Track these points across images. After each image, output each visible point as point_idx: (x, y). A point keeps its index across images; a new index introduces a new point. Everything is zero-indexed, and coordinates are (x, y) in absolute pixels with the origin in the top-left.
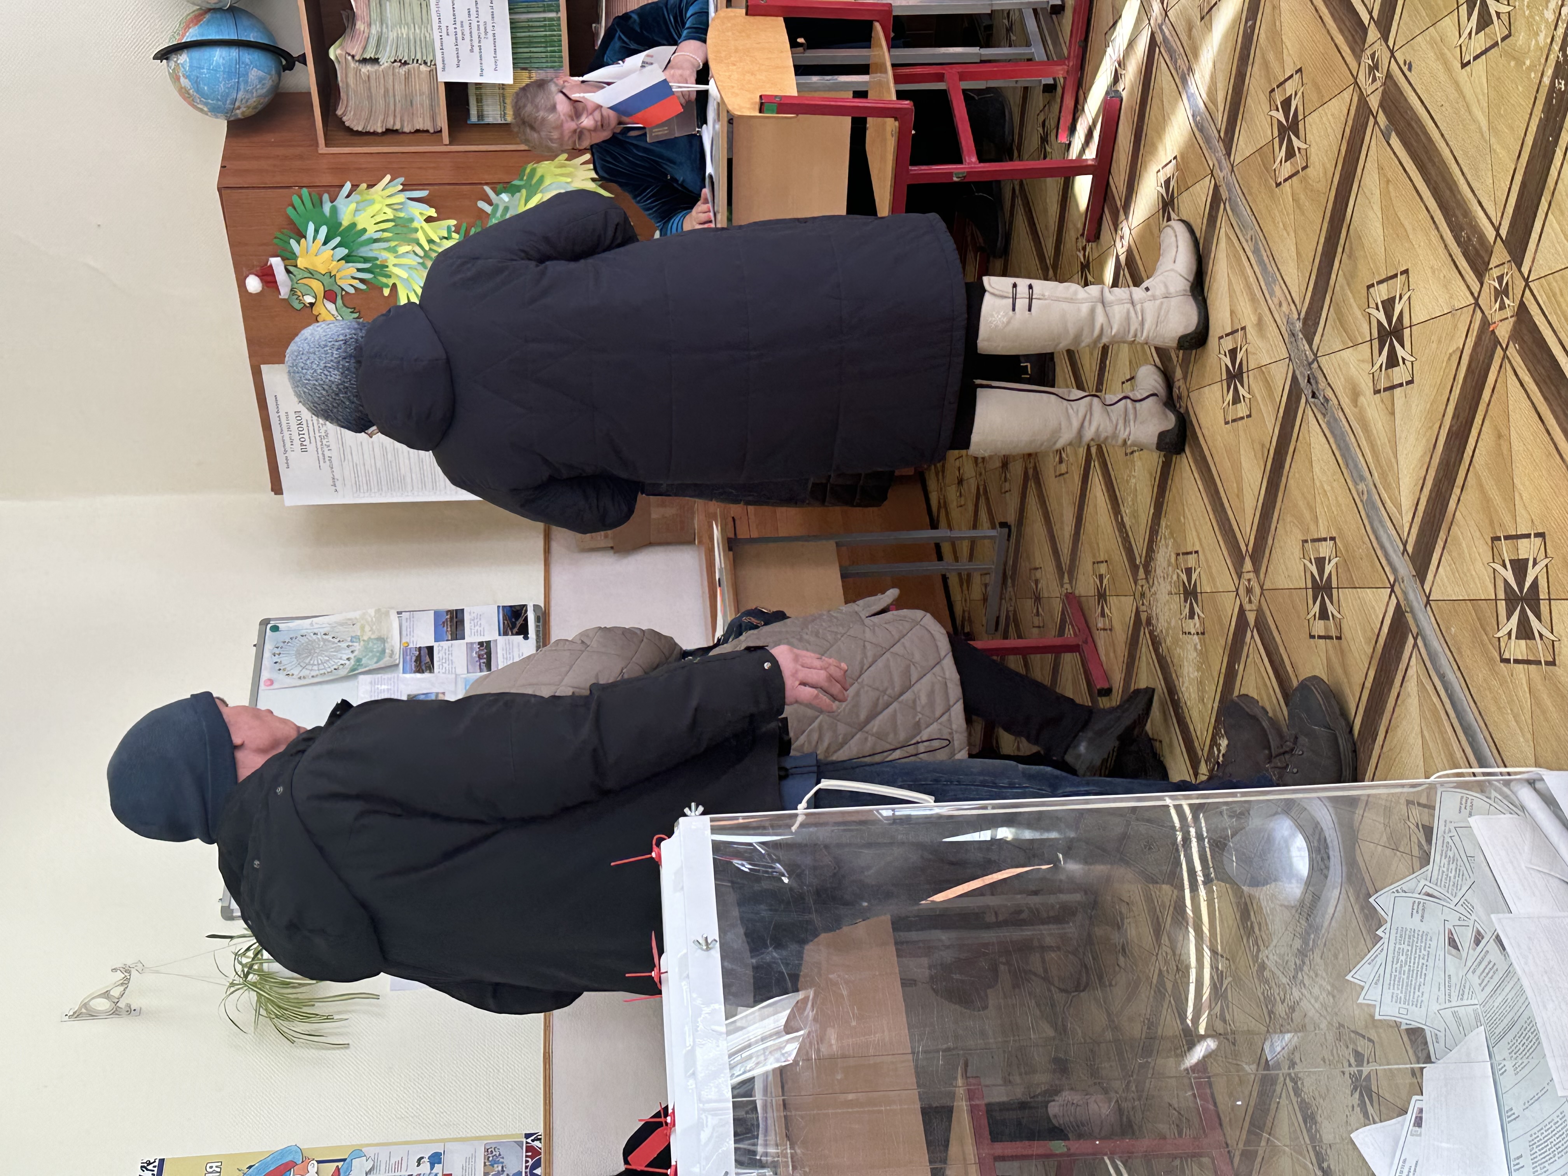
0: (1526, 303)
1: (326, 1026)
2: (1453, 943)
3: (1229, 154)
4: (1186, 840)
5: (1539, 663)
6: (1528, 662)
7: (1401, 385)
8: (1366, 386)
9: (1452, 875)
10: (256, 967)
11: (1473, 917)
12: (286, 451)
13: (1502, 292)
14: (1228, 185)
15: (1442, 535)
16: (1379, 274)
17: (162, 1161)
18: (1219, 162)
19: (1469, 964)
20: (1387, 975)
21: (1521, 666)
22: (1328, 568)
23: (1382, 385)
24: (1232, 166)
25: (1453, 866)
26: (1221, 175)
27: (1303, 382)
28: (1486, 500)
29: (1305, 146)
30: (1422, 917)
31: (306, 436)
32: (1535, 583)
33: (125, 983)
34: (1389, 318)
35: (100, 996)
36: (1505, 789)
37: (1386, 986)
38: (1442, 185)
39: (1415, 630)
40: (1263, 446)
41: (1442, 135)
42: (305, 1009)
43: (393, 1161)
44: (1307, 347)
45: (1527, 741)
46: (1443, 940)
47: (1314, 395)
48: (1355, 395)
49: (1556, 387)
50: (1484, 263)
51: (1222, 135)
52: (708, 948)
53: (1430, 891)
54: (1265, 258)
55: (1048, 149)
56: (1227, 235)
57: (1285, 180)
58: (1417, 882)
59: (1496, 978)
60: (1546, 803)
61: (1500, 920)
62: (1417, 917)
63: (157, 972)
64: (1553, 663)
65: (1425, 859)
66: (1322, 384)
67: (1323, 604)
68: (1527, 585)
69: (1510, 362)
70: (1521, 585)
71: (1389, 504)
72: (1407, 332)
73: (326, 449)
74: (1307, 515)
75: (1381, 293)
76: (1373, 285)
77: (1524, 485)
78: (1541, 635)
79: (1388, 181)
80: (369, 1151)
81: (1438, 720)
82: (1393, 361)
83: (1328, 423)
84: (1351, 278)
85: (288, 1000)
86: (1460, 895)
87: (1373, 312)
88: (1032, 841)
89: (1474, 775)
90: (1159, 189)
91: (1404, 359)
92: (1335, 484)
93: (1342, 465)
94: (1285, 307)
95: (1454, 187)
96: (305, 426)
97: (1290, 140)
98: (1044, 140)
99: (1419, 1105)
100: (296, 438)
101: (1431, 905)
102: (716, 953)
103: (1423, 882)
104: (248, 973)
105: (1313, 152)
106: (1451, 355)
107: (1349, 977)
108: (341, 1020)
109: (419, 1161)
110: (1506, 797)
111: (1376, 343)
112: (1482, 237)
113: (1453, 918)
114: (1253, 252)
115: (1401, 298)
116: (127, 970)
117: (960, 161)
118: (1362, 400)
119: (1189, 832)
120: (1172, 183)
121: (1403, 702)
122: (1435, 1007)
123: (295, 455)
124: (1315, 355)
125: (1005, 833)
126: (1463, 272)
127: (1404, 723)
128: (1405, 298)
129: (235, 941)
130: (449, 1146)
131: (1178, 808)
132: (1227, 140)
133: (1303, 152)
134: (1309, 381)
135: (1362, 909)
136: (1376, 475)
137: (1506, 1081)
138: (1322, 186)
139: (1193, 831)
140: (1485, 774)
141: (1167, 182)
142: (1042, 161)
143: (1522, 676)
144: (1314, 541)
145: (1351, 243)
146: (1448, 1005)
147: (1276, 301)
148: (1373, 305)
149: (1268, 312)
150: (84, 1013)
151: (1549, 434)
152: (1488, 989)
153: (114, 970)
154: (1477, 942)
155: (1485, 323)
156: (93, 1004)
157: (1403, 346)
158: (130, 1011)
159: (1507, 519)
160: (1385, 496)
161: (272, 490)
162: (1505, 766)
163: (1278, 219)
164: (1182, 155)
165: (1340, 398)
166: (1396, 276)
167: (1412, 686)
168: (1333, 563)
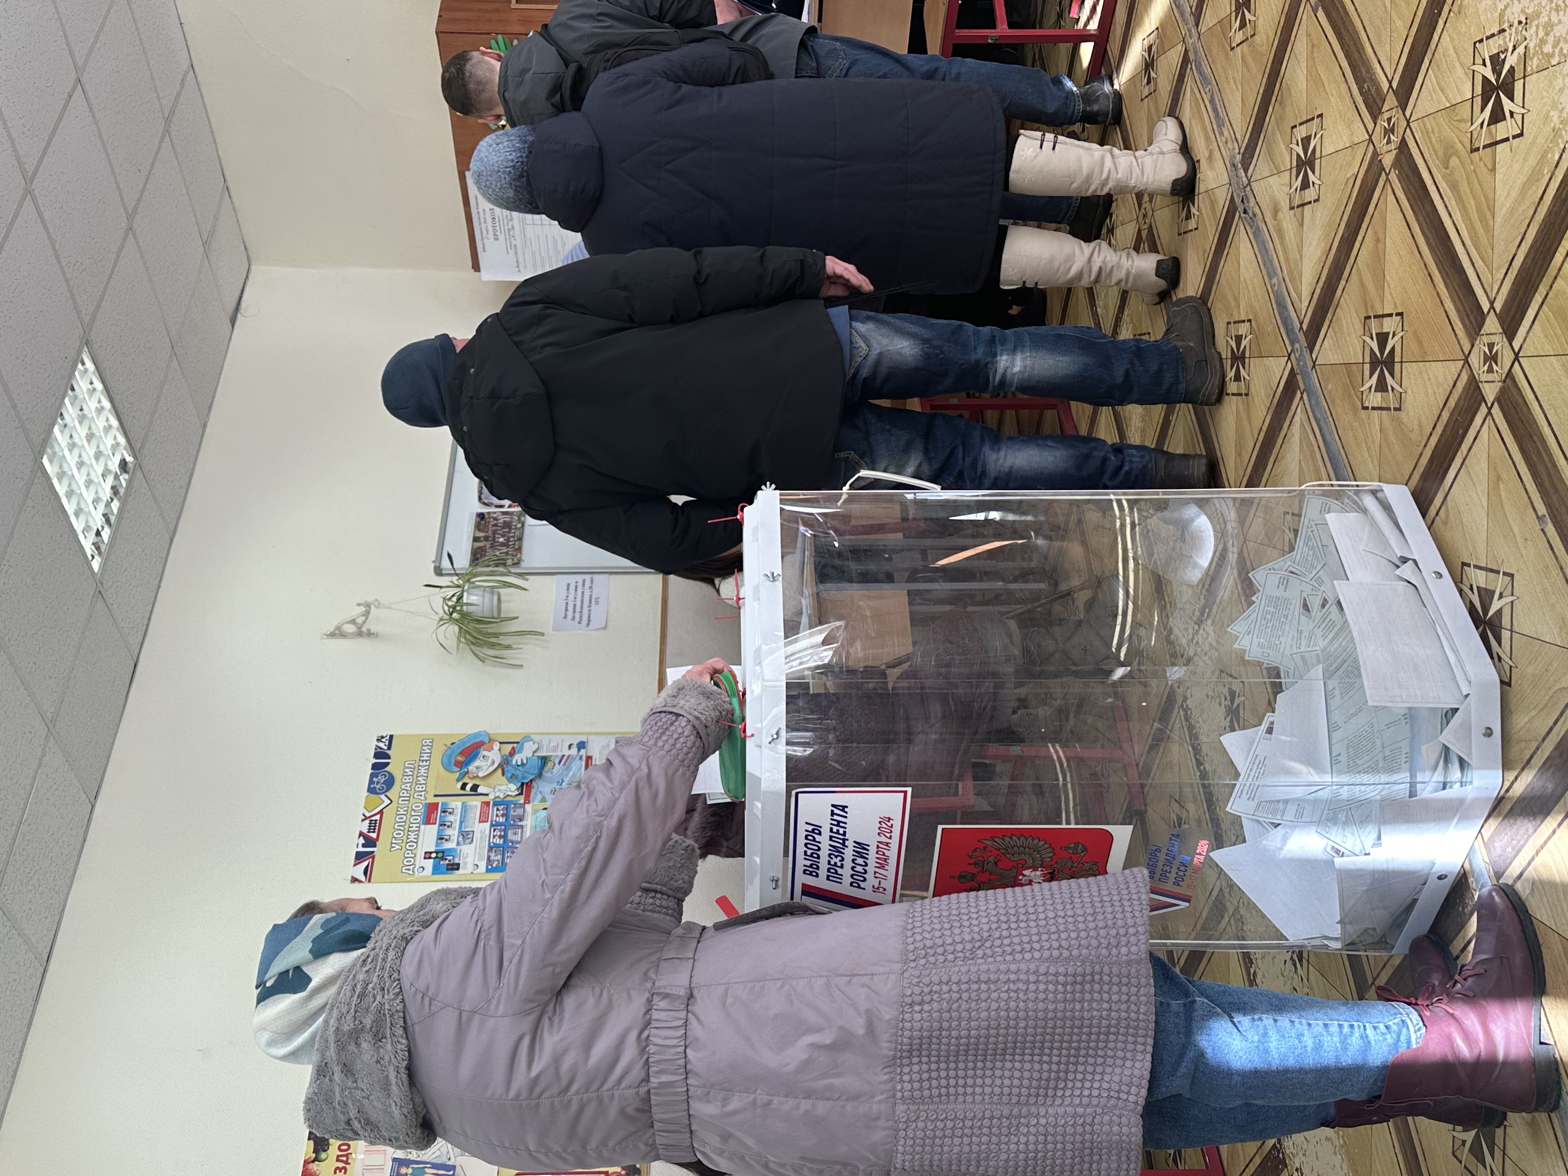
0: (1407, 139)
1: (507, 652)
2: (1306, 607)
3: (1197, 25)
4: (1123, 525)
5: (1389, 409)
6: (1381, 409)
7: (1310, 203)
8: (1285, 204)
9: (1310, 559)
10: (458, 608)
11: (1322, 588)
12: (483, 239)
13: (1390, 131)
14: (1195, 49)
15: (1329, 316)
16: (1301, 118)
17: (391, 737)
18: (1190, 31)
19: (1316, 621)
20: (1257, 628)
21: (1376, 412)
22: (1244, 343)
23: (1297, 202)
24: (1200, 35)
25: (1311, 552)
26: (1191, 42)
27: (1238, 201)
28: (1363, 287)
29: (1254, 19)
30: (1286, 588)
31: (498, 228)
32: (1393, 349)
33: (367, 614)
34: (1305, 151)
35: (347, 623)
36: (1355, 497)
37: (1255, 636)
38: (1353, 49)
39: (1302, 387)
40: (1204, 252)
41: (1356, 10)
42: (492, 640)
43: (551, 745)
44: (1243, 174)
45: (1375, 466)
46: (1299, 605)
47: (1245, 212)
48: (1276, 211)
49: (1421, 202)
50: (1378, 107)
51: (1193, 9)
52: (774, 581)
53: (1293, 570)
54: (1218, 106)
55: (1062, 23)
56: (1192, 89)
57: (1238, 45)
58: (1285, 563)
59: (1335, 631)
60: (1383, 506)
61: (1339, 585)
62: (1282, 588)
63: (389, 608)
64: (1399, 409)
65: (1292, 549)
66: (1252, 203)
67: (1238, 369)
68: (1387, 351)
69: (1390, 184)
70: (1382, 352)
71: (1293, 294)
72: (1317, 162)
73: (512, 240)
74: (1233, 304)
75: (1301, 132)
76: (1295, 126)
77: (1391, 277)
78: (1393, 389)
79: (1313, 46)
80: (536, 738)
81: (1312, 452)
82: (1305, 185)
83: (1254, 234)
84: (1280, 120)
85: (480, 632)
86: (1314, 572)
87: (1294, 146)
88: (1014, 521)
89: (1332, 485)
90: (1144, 53)
91: (1313, 183)
92: (1255, 281)
93: (1261, 265)
94: (1230, 144)
95: (1361, 50)
96: (497, 220)
97: (1243, 14)
98: (1060, 16)
99: (1271, 719)
100: (490, 229)
101: (1293, 579)
102: (779, 585)
103: (1289, 563)
104: (453, 612)
105: (1260, 23)
106: (1348, 179)
107: (1229, 629)
108: (518, 648)
109: (570, 747)
110: (1356, 503)
111: (1294, 171)
112: (1379, 88)
113: (1308, 589)
114: (1210, 102)
115: (1316, 136)
116: (368, 605)
117: (994, 27)
118: (1280, 214)
119: (1125, 520)
120: (1154, 49)
121: (1288, 441)
122: (1287, 651)
123: (489, 242)
124: (1249, 180)
125: (995, 515)
126: (1363, 116)
127: (1288, 455)
128: (1319, 136)
129: (444, 590)
130: (591, 737)
131: (1119, 502)
132: (1197, 14)
133: (1252, 23)
134: (1242, 201)
135: (1243, 582)
136: (1285, 272)
137: (1335, 703)
138: (1264, 49)
139: (1128, 520)
140: (1340, 486)
141: (1150, 48)
142: (1057, 30)
143: (1376, 419)
144: (1235, 323)
145: (1282, 93)
146: (1298, 651)
147: (1224, 140)
148: (1294, 141)
149: (1217, 148)
150: (337, 633)
151: (1413, 237)
152: (1328, 640)
153: (359, 605)
154: (1323, 606)
155: (1375, 154)
156: (343, 627)
157: (1313, 172)
158: (370, 634)
159: (1377, 303)
160: (1290, 287)
161: (473, 268)
162: (1356, 480)
163: (1230, 76)
164: (1162, 24)
165: (1265, 214)
166: (1313, 119)
167: (1296, 429)
168: (1248, 339)
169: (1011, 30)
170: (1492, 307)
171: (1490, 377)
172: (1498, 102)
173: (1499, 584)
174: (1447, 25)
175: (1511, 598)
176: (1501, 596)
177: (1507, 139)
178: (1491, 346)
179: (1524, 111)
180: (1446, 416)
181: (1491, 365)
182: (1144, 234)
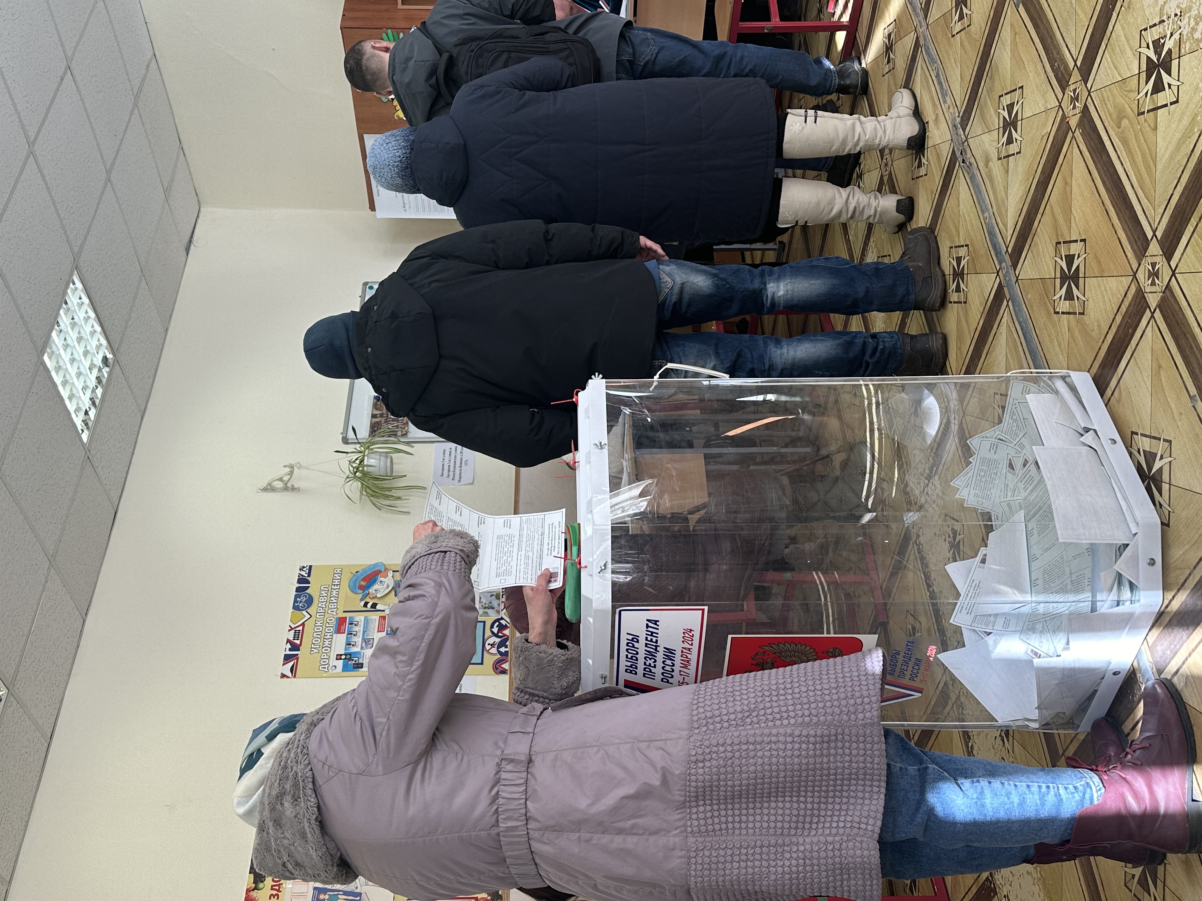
0: (1088, 105)
1: (398, 502)
2: (1011, 466)
3: (926, 18)
4: (870, 404)
5: (1075, 313)
6: (1069, 313)
7: (1014, 154)
8: (994, 156)
9: (1014, 429)
10: (360, 469)
11: (1024, 452)
13: (1075, 99)
14: (924, 36)
15: (1029, 241)
16: (1007, 89)
17: (311, 567)
18: (920, 22)
19: (1019, 477)
20: (973, 482)
21: (1065, 316)
22: (963, 263)
23: (1003, 154)
24: (928, 25)
25: (1015, 424)
26: (921, 30)
27: (958, 154)
28: (1055, 220)
29: (970, 13)
30: (995, 452)
32: (1078, 267)
33: (291, 473)
34: (1010, 115)
35: (277, 480)
36: (1049, 382)
37: (972, 488)
38: (1046, 36)
39: (1008, 296)
40: (932, 192)
41: (1049, 5)
42: (386, 493)
44: (962, 133)
45: (1064, 357)
46: (1006, 463)
47: (964, 162)
48: (987, 161)
49: (1100, 154)
50: (1066, 81)
51: (923, 6)
52: (602, 448)
53: (1001, 438)
54: (942, 80)
55: (822, 16)
56: (922, 67)
57: (957, 33)
58: (995, 432)
59: (1033, 484)
60: (1070, 388)
61: (1037, 449)
62: (993, 451)
63: (308, 469)
64: (1083, 314)
65: (1000, 421)
66: (969, 154)
67: (958, 283)
68: (1073, 269)
69: (1076, 140)
70: (1069, 270)
71: (1000, 225)
72: (1019, 123)
74: (954, 232)
75: (1006, 100)
76: (1002, 96)
77: (1077, 211)
78: (1078, 298)
79: (1016, 34)
81: (1016, 347)
82: (1010, 140)
83: (971, 178)
84: (991, 90)
85: (378, 487)
86: (1018, 439)
87: (1001, 111)
88: (786, 402)
89: (1031, 373)
90: (884, 39)
91: (1016, 139)
92: (971, 215)
93: (976, 203)
94: (951, 110)
95: (1053, 37)
97: (961, 9)
98: (820, 11)
99: (984, 552)
101: (1001, 445)
102: (605, 451)
103: (998, 432)
104: (356, 472)
105: (974, 16)
106: (1043, 136)
107: (951, 484)
108: (406, 499)
110: (1049, 386)
111: (1001, 130)
112: (1066, 66)
113: (1013, 453)
114: (936, 77)
115: (1017, 103)
116: (292, 467)
117: (769, 20)
118: (991, 164)
119: (872, 400)
120: (892, 36)
121: (997, 338)
122: (997, 500)
124: (966, 138)
125: (771, 397)
126: (1054, 87)
127: (997, 349)
128: (1020, 103)
129: (349, 455)
131: (867, 386)
132: (926, 10)
133: (968, 16)
134: (961, 153)
135: (962, 447)
136: (995, 208)
137: (1034, 539)
138: (978, 36)
139: (874, 400)
140: (1037, 373)
141: (889, 35)
142: (818, 22)
143: (1065, 321)
144: (956, 247)
145: (992, 70)
146: (1005, 499)
147: (947, 106)
148: (1001, 107)
149: (942, 112)
150: (269, 488)
151: (1094, 181)
152: (1028, 491)
153: (285, 466)
154: (1024, 465)
155: (1064, 117)
156: (273, 484)
157: (1016, 131)
158: (293, 489)
159: (1065, 232)
160: (998, 219)
161: (370, 208)
162: (1049, 369)
163: (951, 57)
164: (898, 18)
165: (979, 163)
166: (1016, 90)
167: (1003, 329)
168: (966, 260)
169: (782, 23)
170: (1154, 235)
171: (1153, 289)
172: (1159, 76)
173: (1160, 448)
174: (1120, 16)
175: (1170, 459)
176: (1162, 458)
177: (1166, 105)
178: (1154, 265)
179: (1179, 83)
180: (1119, 319)
181: (1153, 279)
182: (885, 179)
